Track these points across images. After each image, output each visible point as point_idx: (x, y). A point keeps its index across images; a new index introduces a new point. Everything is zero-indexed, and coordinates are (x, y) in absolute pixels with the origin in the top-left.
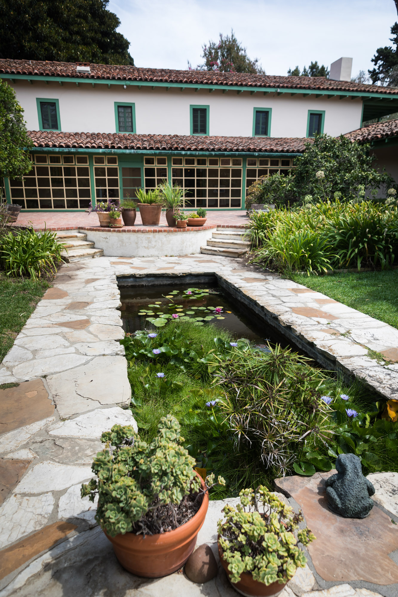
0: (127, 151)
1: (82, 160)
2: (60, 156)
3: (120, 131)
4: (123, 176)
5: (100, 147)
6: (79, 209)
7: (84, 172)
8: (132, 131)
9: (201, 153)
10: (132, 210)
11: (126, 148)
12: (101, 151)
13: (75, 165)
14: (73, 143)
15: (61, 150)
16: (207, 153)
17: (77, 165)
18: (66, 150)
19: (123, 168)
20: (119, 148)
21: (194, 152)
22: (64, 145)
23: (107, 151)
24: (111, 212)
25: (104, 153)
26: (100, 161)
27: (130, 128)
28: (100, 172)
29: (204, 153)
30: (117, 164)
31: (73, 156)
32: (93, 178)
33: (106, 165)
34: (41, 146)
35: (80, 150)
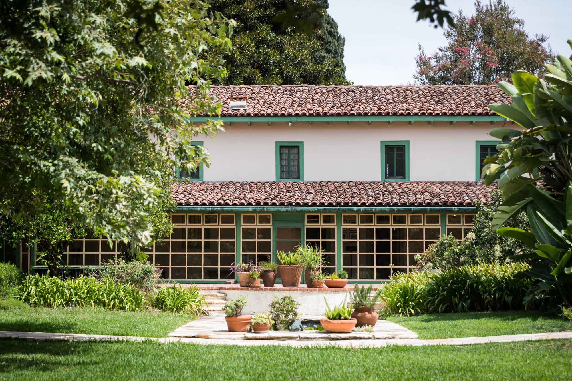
0: (283, 209)
1: (227, 219)
2: (201, 214)
3: (281, 178)
4: (278, 238)
5: (250, 204)
6: (219, 279)
7: (229, 233)
8: (299, 178)
9: (379, 208)
10: (271, 271)
11: (282, 204)
12: (250, 208)
13: (219, 225)
14: (219, 199)
15: (203, 208)
16: (387, 208)
17: (220, 226)
18: (209, 208)
19: (278, 229)
20: (274, 204)
21: (369, 208)
22: (207, 203)
23: (259, 208)
24: (251, 272)
25: (254, 211)
26: (249, 219)
27: (296, 174)
28: (248, 233)
29: (383, 208)
30: (271, 224)
31: (217, 214)
32: (239, 240)
33: (257, 225)
34: (180, 204)
35: (226, 208)
